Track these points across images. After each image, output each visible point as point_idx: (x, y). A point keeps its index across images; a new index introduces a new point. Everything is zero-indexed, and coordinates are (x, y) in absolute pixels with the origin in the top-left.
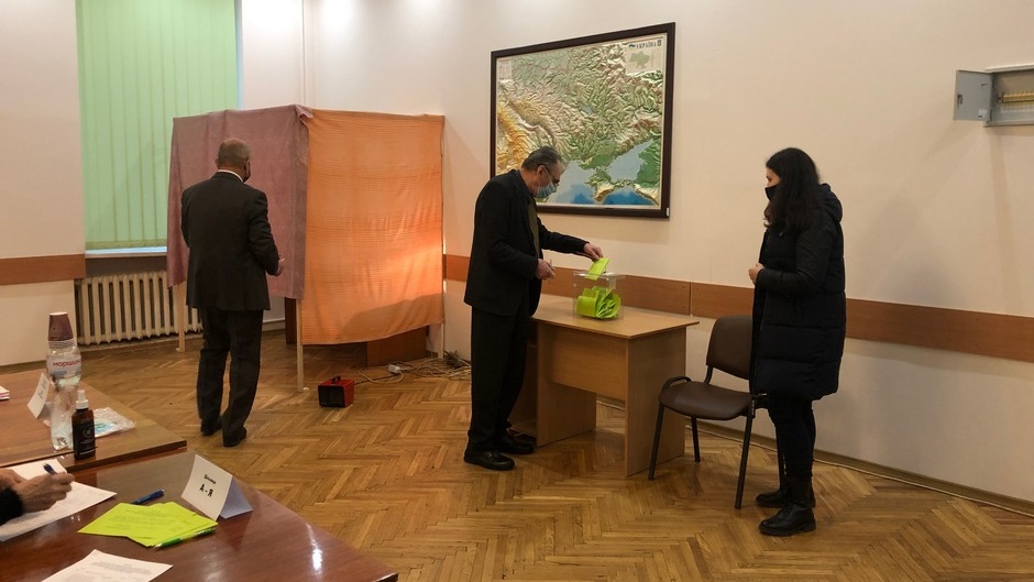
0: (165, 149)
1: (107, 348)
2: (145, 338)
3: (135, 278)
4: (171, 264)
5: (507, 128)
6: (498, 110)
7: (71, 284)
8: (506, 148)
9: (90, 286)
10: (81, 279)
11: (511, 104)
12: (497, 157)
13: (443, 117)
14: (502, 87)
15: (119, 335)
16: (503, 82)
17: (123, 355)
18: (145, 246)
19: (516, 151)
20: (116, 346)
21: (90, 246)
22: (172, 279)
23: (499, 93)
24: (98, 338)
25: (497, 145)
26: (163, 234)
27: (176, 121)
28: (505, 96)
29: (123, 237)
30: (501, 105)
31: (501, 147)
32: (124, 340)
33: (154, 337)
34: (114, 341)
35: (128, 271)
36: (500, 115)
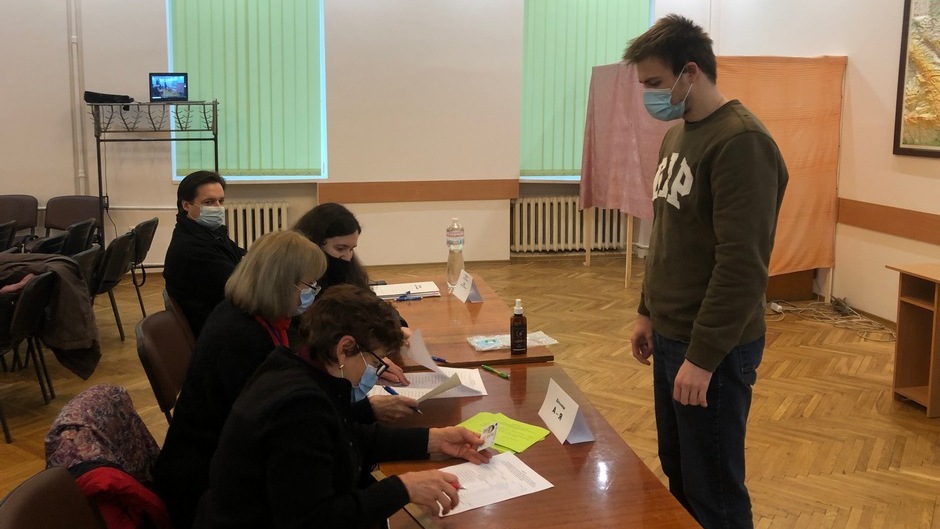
0: (585, 93)
1: (531, 256)
2: (560, 251)
3: (555, 201)
4: (583, 191)
5: (918, 67)
6: (910, 48)
7: (507, 203)
8: (916, 89)
9: (521, 205)
10: (515, 200)
11: (927, 42)
12: (905, 98)
13: (846, 58)
14: (917, 24)
15: (540, 247)
16: (918, 19)
17: (543, 263)
18: (564, 174)
19: (930, 92)
20: (538, 255)
21: (523, 173)
22: (582, 204)
23: (912, 30)
24: (525, 247)
25: (906, 86)
26: (579, 165)
27: (595, 69)
28: (920, 33)
29: (547, 167)
30: (913, 43)
31: (911, 88)
32: (544, 251)
33: (566, 251)
34: (537, 251)
35: (550, 194)
36: (912, 53)
